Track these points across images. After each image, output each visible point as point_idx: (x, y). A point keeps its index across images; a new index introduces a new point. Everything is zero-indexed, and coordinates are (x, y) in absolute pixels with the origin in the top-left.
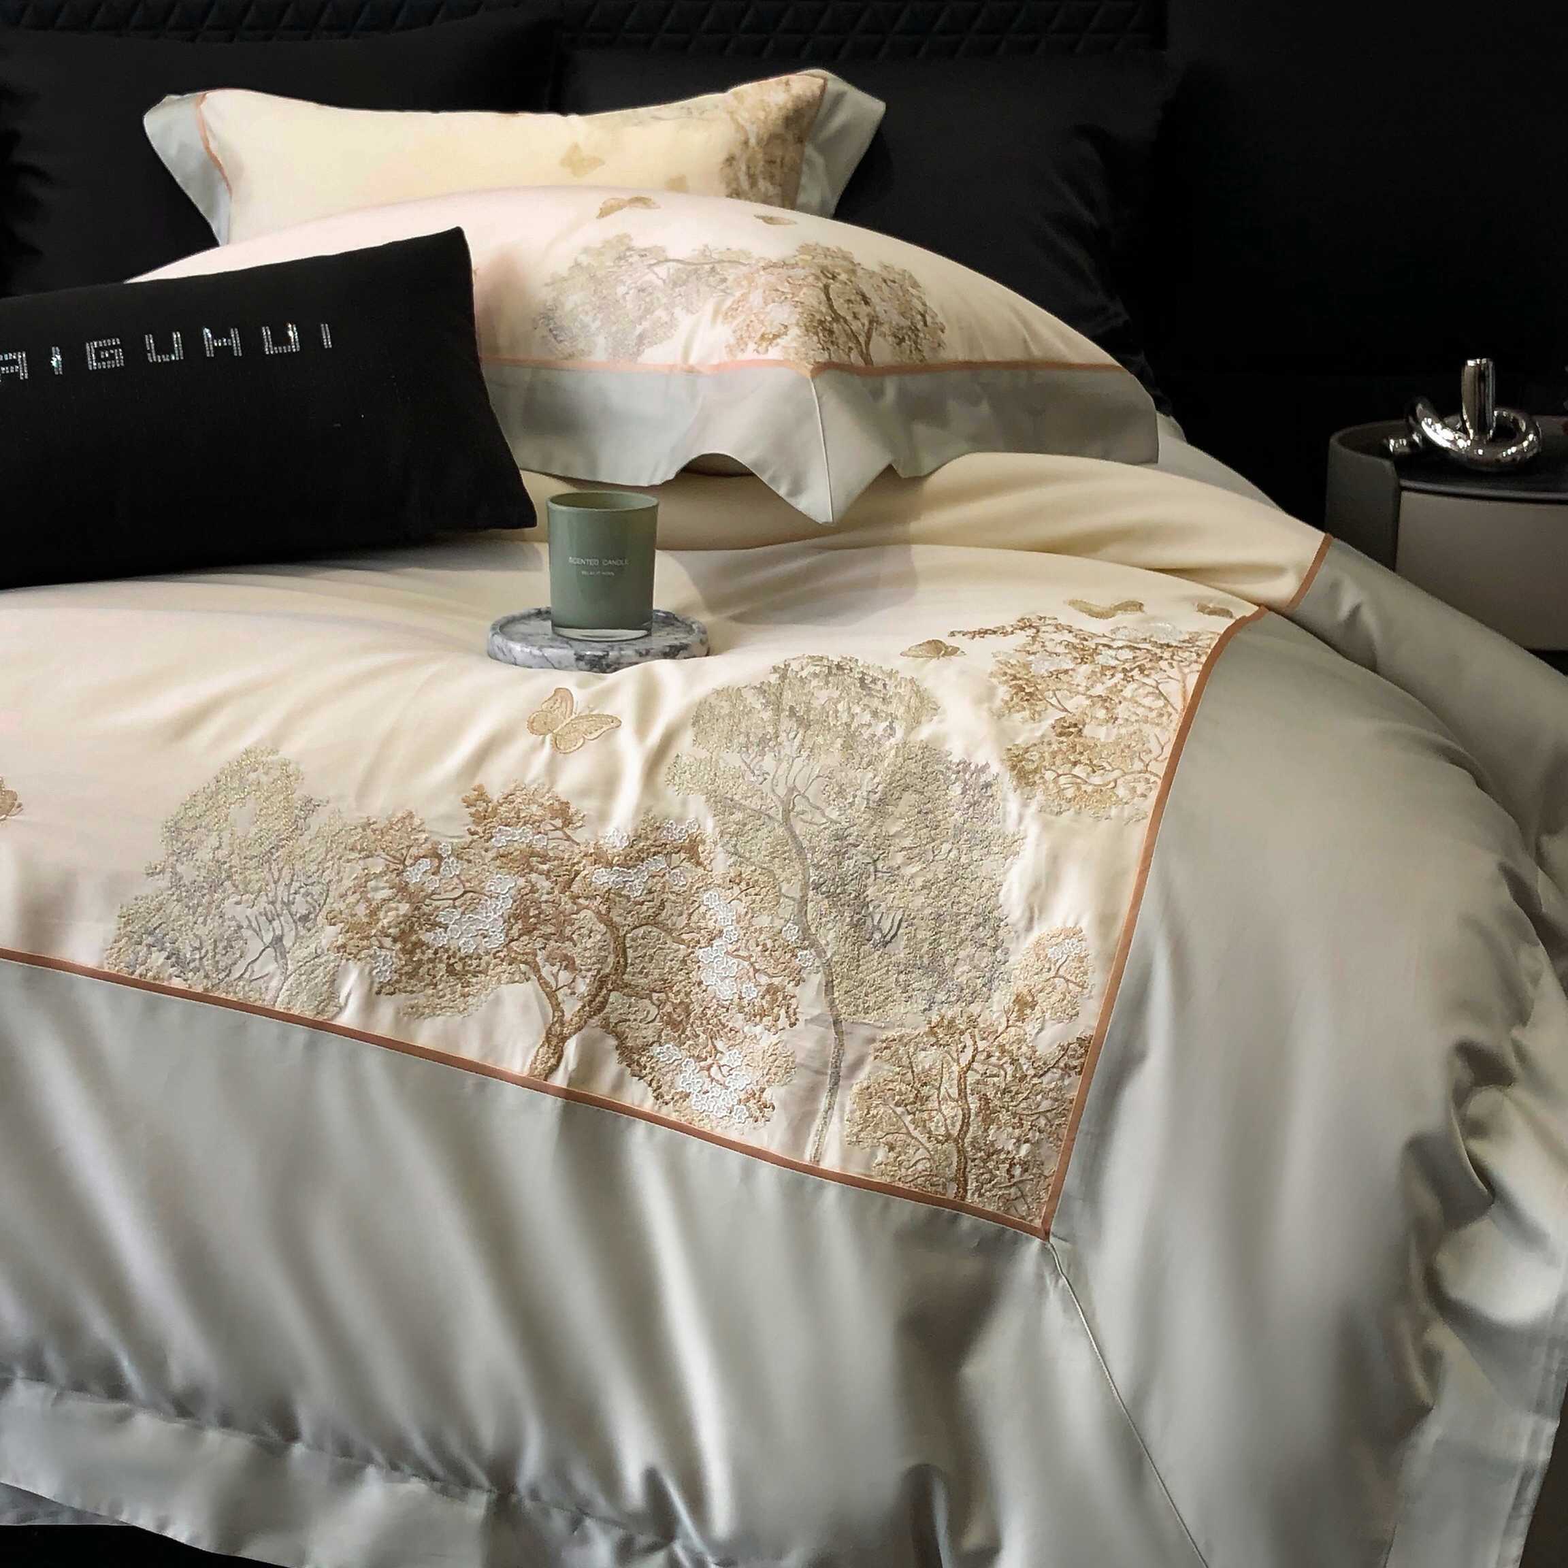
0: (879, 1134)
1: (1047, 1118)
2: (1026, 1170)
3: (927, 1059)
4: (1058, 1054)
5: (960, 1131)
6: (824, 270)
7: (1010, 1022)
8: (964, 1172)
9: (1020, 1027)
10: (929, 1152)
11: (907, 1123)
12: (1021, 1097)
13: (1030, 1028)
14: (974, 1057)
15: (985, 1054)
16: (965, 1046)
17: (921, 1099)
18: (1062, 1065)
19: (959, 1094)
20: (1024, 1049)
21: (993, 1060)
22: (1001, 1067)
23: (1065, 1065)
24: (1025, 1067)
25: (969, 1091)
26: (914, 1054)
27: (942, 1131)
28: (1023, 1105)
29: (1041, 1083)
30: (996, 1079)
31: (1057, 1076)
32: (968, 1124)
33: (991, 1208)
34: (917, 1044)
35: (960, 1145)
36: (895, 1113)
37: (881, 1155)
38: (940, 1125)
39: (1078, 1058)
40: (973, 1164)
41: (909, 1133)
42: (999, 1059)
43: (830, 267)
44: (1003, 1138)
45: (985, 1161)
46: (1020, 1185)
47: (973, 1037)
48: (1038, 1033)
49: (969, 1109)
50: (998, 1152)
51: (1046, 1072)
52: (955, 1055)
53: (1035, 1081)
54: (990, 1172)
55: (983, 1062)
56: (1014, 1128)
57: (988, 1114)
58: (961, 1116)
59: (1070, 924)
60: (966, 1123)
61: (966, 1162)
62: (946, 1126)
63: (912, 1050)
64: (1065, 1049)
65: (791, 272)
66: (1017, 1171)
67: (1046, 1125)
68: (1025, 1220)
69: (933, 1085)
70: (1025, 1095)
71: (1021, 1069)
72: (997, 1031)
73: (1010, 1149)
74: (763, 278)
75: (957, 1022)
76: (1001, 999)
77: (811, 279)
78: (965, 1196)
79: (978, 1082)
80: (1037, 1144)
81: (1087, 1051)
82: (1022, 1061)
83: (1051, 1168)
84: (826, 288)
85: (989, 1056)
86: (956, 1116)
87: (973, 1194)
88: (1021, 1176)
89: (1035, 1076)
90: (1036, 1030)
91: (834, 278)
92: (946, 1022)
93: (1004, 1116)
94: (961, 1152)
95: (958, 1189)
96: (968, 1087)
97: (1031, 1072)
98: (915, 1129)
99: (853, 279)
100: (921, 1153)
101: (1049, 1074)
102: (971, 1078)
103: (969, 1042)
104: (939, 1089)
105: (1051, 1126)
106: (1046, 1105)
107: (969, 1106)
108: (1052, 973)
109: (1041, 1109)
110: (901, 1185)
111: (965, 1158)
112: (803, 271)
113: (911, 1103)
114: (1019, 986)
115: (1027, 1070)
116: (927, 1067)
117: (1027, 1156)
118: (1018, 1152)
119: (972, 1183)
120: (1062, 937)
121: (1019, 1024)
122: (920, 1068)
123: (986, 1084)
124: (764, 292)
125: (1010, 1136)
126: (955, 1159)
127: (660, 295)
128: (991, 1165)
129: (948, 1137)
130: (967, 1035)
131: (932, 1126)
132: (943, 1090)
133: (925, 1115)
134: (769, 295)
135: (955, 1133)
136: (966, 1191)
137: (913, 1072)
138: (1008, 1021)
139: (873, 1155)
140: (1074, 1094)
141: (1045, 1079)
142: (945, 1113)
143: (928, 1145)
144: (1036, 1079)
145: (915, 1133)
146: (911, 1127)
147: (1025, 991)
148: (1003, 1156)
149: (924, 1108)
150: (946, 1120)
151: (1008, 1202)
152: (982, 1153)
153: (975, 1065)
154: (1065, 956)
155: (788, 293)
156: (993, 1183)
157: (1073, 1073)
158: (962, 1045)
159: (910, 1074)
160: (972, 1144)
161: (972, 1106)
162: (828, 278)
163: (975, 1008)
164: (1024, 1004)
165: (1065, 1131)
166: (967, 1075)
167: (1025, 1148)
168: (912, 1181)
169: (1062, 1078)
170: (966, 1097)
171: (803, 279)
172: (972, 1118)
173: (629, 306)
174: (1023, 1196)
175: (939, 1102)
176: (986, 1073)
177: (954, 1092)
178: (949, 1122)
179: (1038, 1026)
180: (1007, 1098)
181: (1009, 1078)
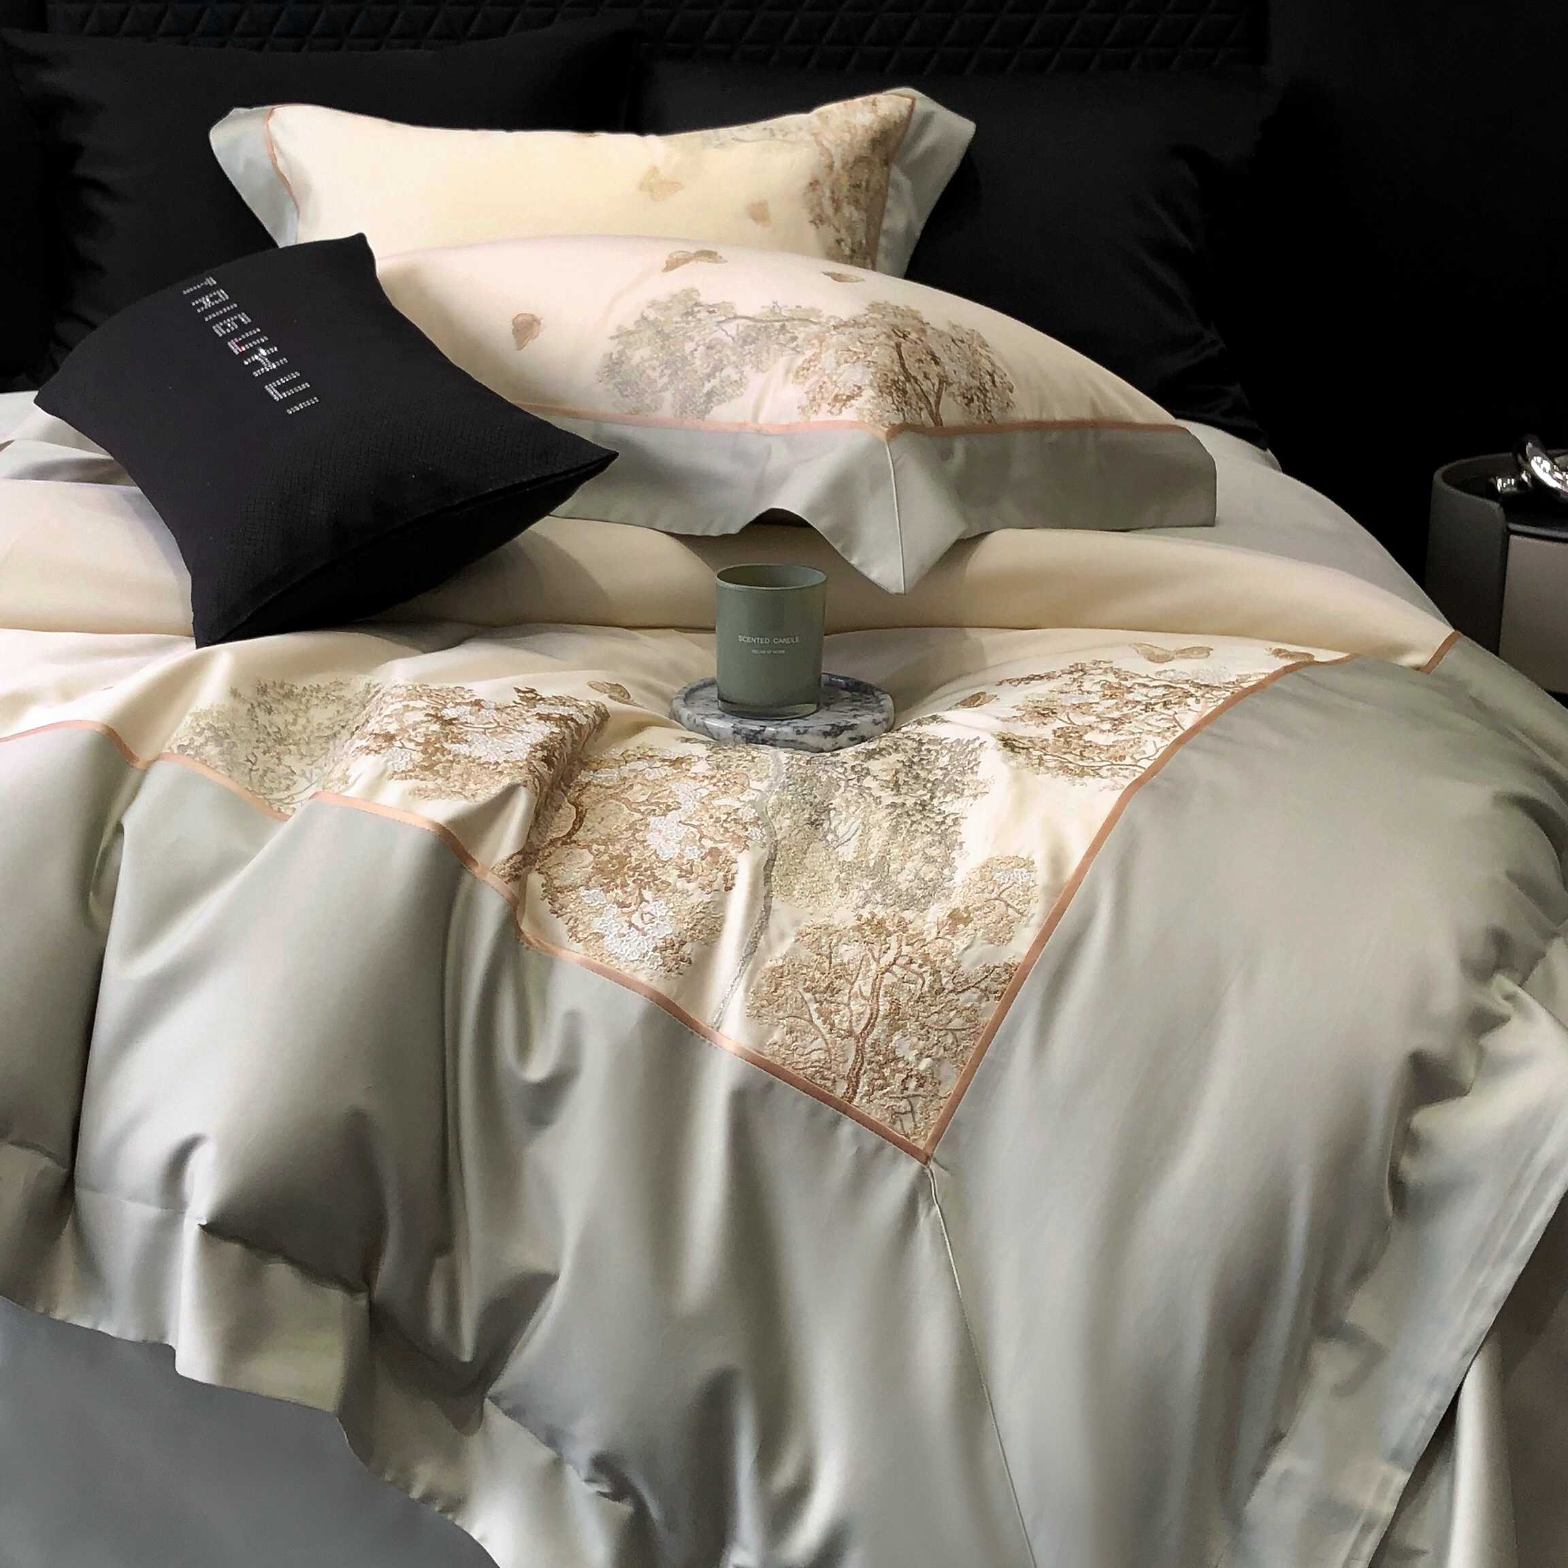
0: (781, 1014)
1: (955, 1037)
2: (922, 1086)
3: (848, 952)
4: (981, 976)
5: (864, 1030)
6: (895, 329)
7: (940, 935)
8: (858, 1073)
9: (949, 940)
10: (827, 1044)
11: (812, 1012)
12: (934, 1009)
13: (960, 943)
14: (895, 960)
15: (908, 958)
16: (889, 948)
17: (832, 990)
18: (983, 986)
19: (872, 993)
20: (948, 962)
21: (914, 967)
22: (921, 975)
23: (986, 987)
24: (944, 981)
25: (882, 992)
26: (836, 945)
27: (845, 1025)
28: (935, 1017)
29: (958, 1000)
30: (912, 986)
31: (976, 996)
32: (873, 1025)
33: (875, 1116)
34: (841, 936)
35: (860, 1044)
36: (803, 998)
37: (776, 1036)
38: (845, 1019)
39: (1000, 984)
40: (869, 1067)
41: (811, 1021)
42: (921, 966)
43: (901, 327)
44: (906, 1047)
45: (882, 1066)
46: (911, 1099)
47: (899, 941)
48: (966, 949)
49: (878, 1010)
50: (896, 1060)
51: (964, 990)
52: (876, 955)
53: (952, 996)
54: (885, 1078)
55: (903, 967)
56: (919, 1039)
57: (896, 1020)
58: (868, 1016)
59: (1023, 855)
60: (871, 1025)
61: (862, 1064)
62: (850, 1022)
63: (835, 941)
64: (989, 971)
65: (863, 332)
66: (912, 1084)
67: (952, 1043)
68: (909, 1138)
69: (847, 980)
70: (937, 1009)
71: (940, 981)
72: (925, 940)
73: (910, 1059)
74: (834, 338)
75: (887, 924)
76: (937, 912)
77: (882, 338)
78: (853, 1098)
79: (893, 985)
80: (939, 1060)
81: (1011, 978)
82: (943, 973)
83: (948, 1088)
84: (898, 346)
85: (911, 962)
86: (862, 1013)
87: (862, 1098)
88: (916, 1090)
89: (951, 992)
90: (965, 946)
91: (905, 337)
92: (875, 922)
93: (912, 1026)
94: (860, 1051)
95: (848, 1089)
96: (882, 988)
97: (950, 986)
98: (819, 1018)
99: (923, 338)
100: (819, 1043)
101: (968, 993)
102: (888, 979)
103: (894, 945)
104: (853, 984)
105: (958, 1046)
106: (957, 1023)
107: (878, 1007)
108: (994, 895)
109: (950, 1026)
110: (790, 1069)
111: (862, 1058)
112: (875, 330)
113: (820, 992)
114: (956, 902)
115: (947, 983)
116: (845, 961)
117: (925, 1071)
118: (917, 1065)
119: (863, 1086)
120: (1013, 864)
121: (948, 937)
122: (838, 960)
123: (901, 989)
124: (836, 352)
125: (913, 1047)
126: (852, 1058)
127: (729, 353)
128: (887, 1072)
129: (850, 1033)
130: (894, 937)
131: (836, 1019)
132: (856, 986)
133: (833, 1007)
134: (842, 354)
135: (858, 1030)
136: (855, 1093)
137: (830, 963)
138: (939, 933)
139: (769, 1033)
140: (987, 1018)
141: (962, 997)
142: (853, 1008)
143: (828, 1036)
144: (954, 994)
145: (819, 1022)
146: (815, 1016)
147: (962, 908)
148: (901, 1065)
149: (833, 999)
150: (851, 1016)
151: (896, 1115)
152: (881, 1058)
153: (895, 968)
154: (1011, 882)
155: (861, 353)
156: (885, 1091)
157: (992, 997)
158: (888, 945)
159: (826, 965)
160: (873, 1045)
161: (881, 1008)
162: (900, 337)
163: (908, 915)
164: (957, 919)
165: (970, 1054)
166: (884, 976)
167: (925, 1063)
168: (803, 1069)
169: (980, 1000)
170: (878, 996)
171: (875, 338)
172: (879, 1020)
173: (698, 363)
174: (912, 1111)
175: (850, 997)
176: (903, 978)
177: (867, 990)
178: (854, 1018)
179: (967, 941)
180: (920, 1007)
181: (926, 988)
